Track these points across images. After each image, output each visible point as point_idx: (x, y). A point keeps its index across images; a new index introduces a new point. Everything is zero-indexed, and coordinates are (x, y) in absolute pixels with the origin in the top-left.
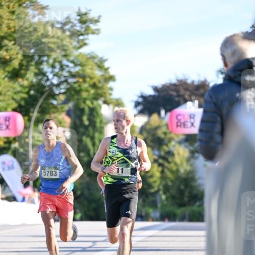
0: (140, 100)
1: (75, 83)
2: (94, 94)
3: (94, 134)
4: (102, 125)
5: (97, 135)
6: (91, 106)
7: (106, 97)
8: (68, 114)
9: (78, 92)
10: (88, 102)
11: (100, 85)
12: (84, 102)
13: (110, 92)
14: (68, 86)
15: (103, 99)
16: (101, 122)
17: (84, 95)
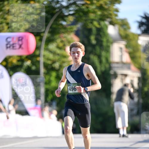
0: (144, 21)
1: (83, 5)
2: (101, 15)
3: (100, 53)
4: (109, 44)
5: (104, 53)
6: (98, 26)
7: (111, 18)
8: (77, 34)
9: (86, 13)
10: (95, 23)
11: (106, 7)
12: (92, 23)
13: (116, 13)
14: (77, 8)
15: (109, 20)
16: (108, 41)
17: (92, 16)
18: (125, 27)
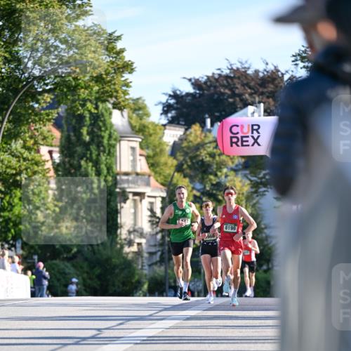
4: (113, 142)
8: (57, 125)
10: (89, 105)
12: (83, 105)
13: (124, 88)
17: (83, 93)
18: (141, 112)
